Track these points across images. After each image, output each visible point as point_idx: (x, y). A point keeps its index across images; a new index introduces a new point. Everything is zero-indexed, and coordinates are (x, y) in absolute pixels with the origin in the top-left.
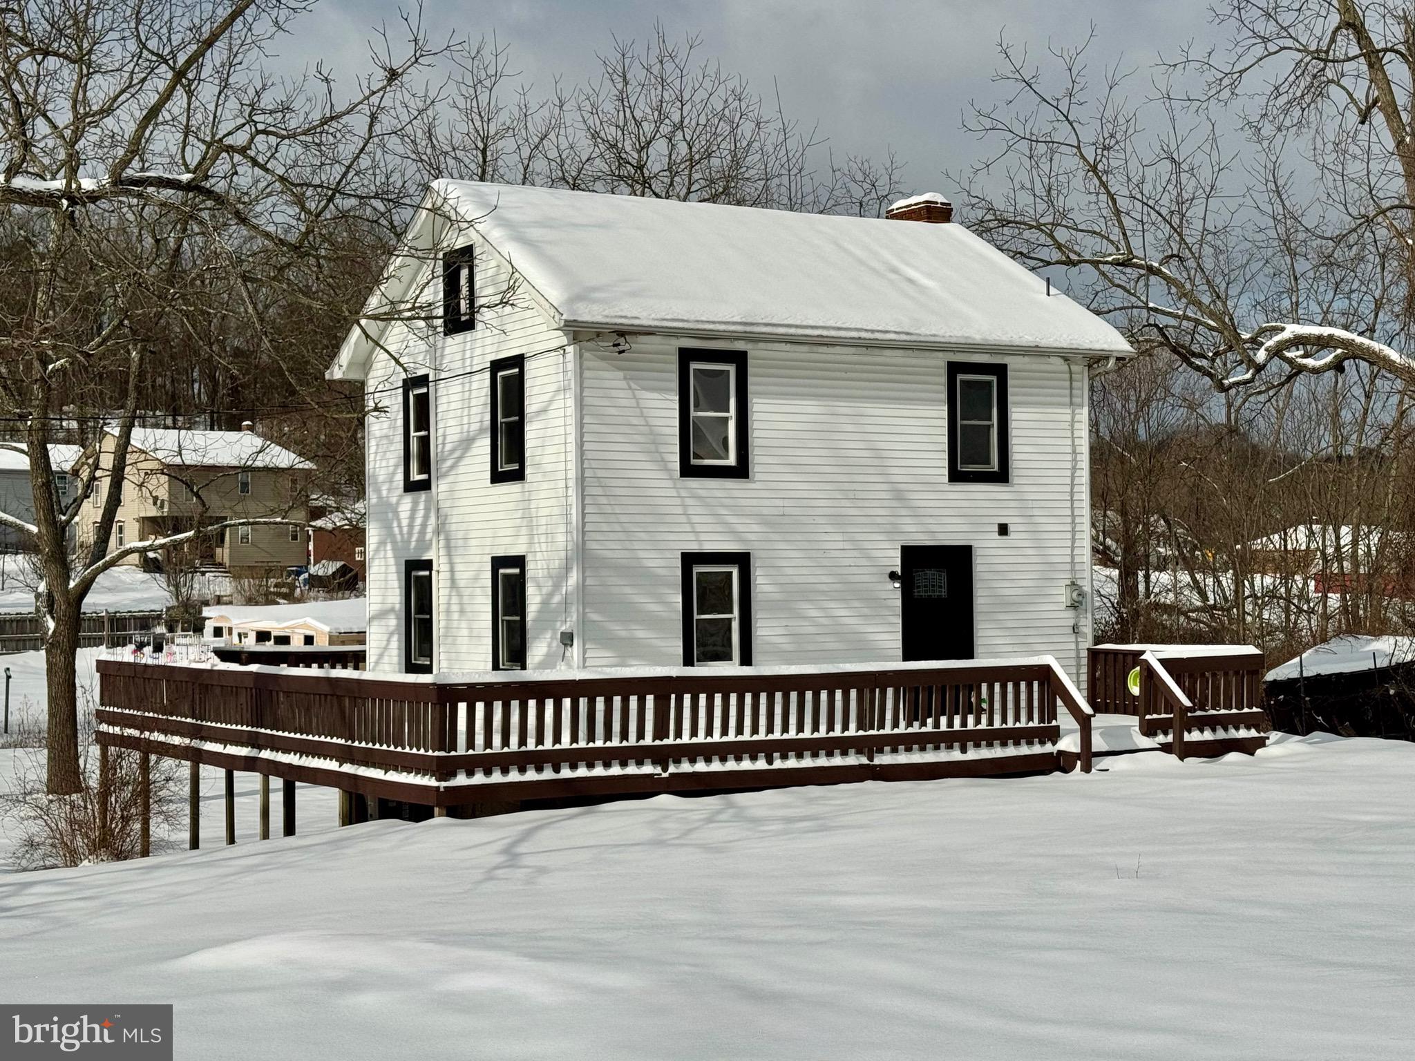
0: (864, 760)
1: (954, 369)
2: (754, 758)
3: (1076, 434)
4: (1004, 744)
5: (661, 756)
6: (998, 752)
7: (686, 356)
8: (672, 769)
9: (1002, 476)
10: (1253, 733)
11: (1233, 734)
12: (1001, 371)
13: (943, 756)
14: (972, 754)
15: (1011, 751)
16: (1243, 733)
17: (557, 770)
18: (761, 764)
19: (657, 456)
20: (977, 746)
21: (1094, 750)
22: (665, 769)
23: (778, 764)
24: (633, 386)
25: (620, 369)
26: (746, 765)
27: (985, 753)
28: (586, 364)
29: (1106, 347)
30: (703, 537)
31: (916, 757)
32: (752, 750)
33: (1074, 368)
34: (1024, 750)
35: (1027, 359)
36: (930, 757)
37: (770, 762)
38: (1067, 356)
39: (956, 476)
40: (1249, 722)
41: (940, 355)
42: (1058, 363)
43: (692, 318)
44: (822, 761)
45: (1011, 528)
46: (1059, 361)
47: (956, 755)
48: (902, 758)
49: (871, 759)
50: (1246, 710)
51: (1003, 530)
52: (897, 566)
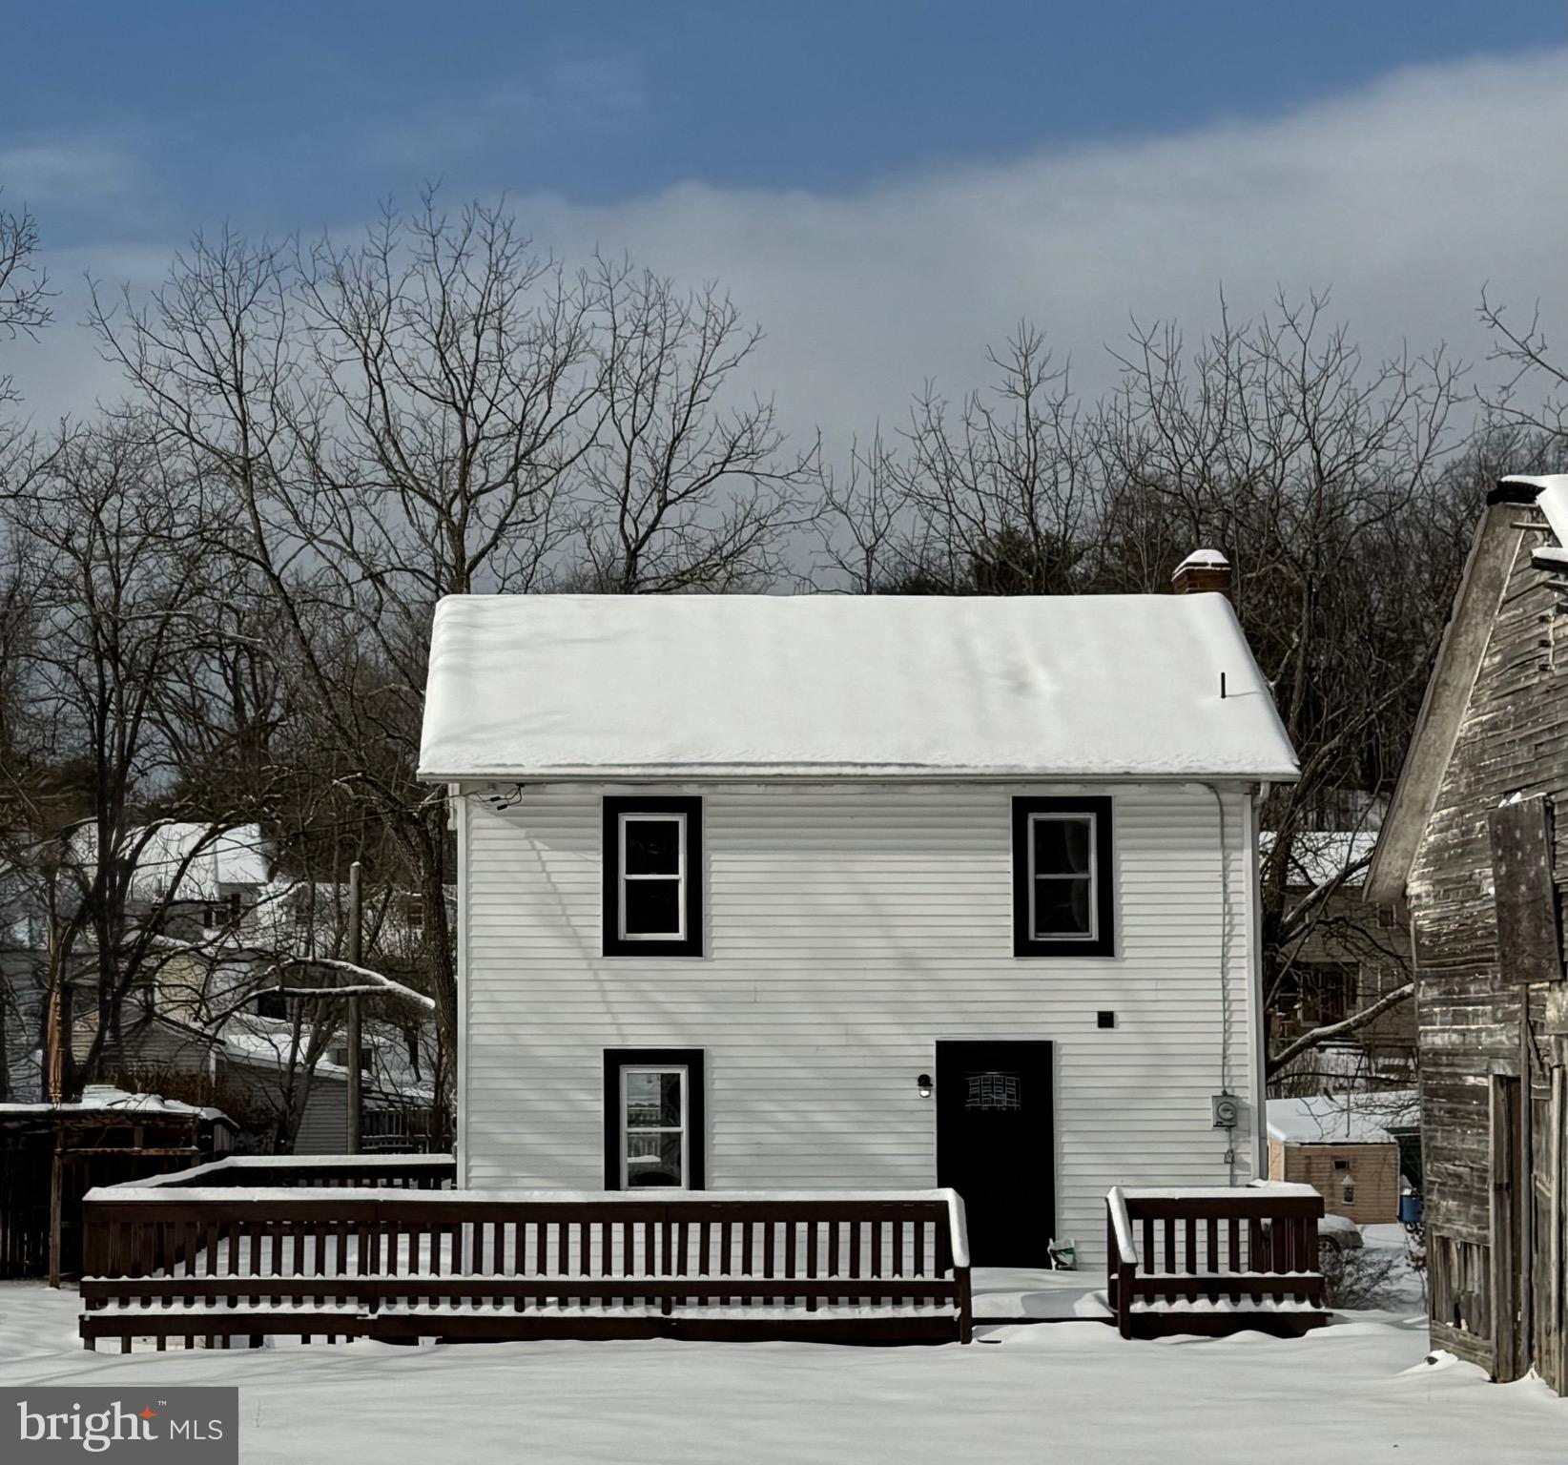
0: (656, 1312)
1: (1022, 807)
2: (498, 1303)
3: (1231, 887)
4: (876, 1303)
5: (369, 1294)
6: (865, 1312)
7: (613, 807)
8: (383, 1310)
9: (1105, 947)
10: (1306, 1307)
11: (1269, 1305)
12: (1102, 807)
13: (777, 1313)
14: (823, 1313)
15: (886, 1311)
16: (1288, 1306)
17: (232, 1303)
18: (508, 1310)
19: (569, 931)
20: (833, 1302)
21: (975, 1314)
22: (373, 1311)
23: (531, 1311)
24: (539, 845)
25: (522, 826)
26: (487, 1310)
27: (845, 1312)
28: (476, 822)
29: (1249, 769)
30: (627, 1030)
31: (736, 1313)
32: (497, 1292)
33: (1226, 797)
34: (908, 1311)
35: (1145, 789)
36: (758, 1313)
37: (520, 1307)
38: (1214, 783)
39: (1024, 948)
40: (1300, 1290)
41: (1001, 788)
42: (1200, 793)
43: (599, 761)
44: (595, 1311)
45: (1119, 1017)
46: (1202, 789)
47: (799, 1313)
48: (715, 1313)
49: (667, 1310)
50: (1292, 1274)
51: (1106, 1020)
52: (930, 1067)
